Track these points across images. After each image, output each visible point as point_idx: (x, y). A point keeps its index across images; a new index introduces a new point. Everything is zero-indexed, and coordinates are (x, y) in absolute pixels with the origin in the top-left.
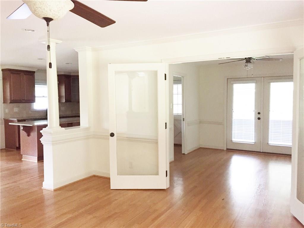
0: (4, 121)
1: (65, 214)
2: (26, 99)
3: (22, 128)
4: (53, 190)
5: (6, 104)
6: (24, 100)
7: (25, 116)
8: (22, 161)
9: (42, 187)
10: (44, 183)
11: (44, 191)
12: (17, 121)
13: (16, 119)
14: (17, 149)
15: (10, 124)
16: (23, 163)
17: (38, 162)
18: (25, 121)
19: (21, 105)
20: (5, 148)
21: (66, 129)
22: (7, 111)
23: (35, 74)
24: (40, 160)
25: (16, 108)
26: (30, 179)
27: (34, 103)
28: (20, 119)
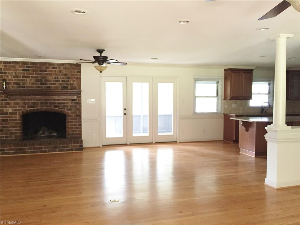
0: (223, 115)
1: (293, 216)
2: (243, 96)
3: (242, 123)
4: (276, 189)
5: (226, 100)
6: (242, 97)
7: (241, 112)
8: (239, 154)
9: (264, 182)
10: (266, 179)
11: (266, 187)
12: (235, 116)
13: (234, 115)
14: (233, 142)
15: (231, 118)
16: (241, 156)
17: (255, 157)
18: (242, 117)
19: (239, 101)
20: (223, 139)
21: (292, 128)
22: (226, 107)
23: (253, 71)
24: (258, 156)
25: (234, 105)
26: (250, 172)
27: (250, 100)
28: (238, 114)
